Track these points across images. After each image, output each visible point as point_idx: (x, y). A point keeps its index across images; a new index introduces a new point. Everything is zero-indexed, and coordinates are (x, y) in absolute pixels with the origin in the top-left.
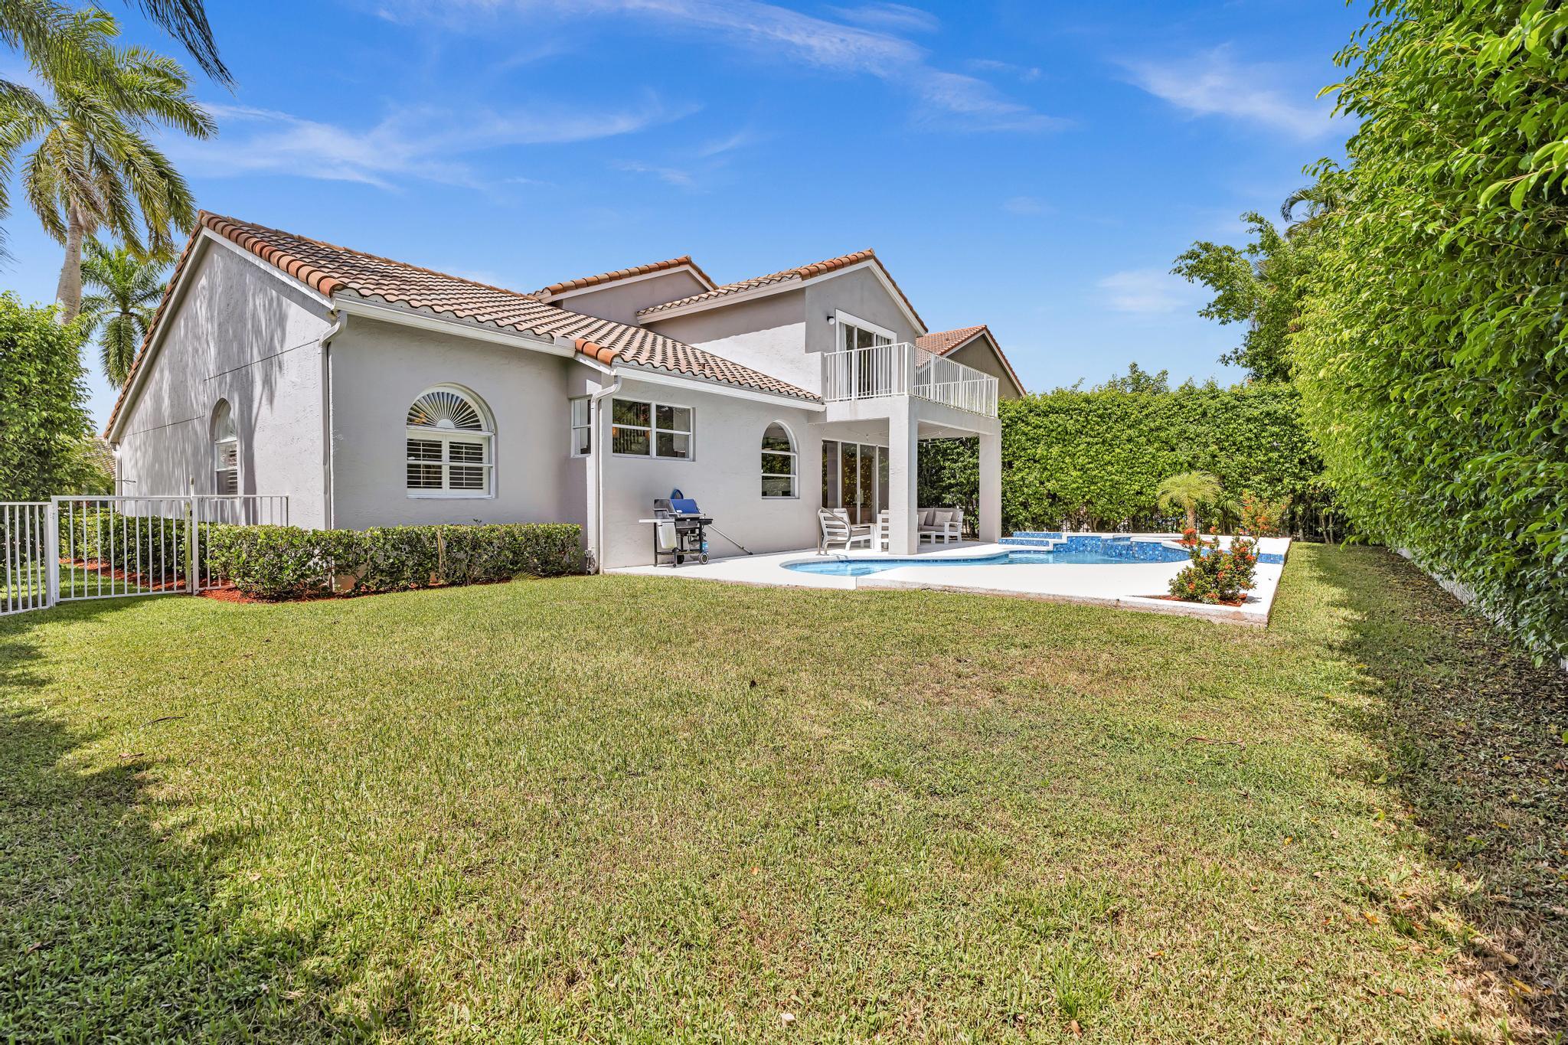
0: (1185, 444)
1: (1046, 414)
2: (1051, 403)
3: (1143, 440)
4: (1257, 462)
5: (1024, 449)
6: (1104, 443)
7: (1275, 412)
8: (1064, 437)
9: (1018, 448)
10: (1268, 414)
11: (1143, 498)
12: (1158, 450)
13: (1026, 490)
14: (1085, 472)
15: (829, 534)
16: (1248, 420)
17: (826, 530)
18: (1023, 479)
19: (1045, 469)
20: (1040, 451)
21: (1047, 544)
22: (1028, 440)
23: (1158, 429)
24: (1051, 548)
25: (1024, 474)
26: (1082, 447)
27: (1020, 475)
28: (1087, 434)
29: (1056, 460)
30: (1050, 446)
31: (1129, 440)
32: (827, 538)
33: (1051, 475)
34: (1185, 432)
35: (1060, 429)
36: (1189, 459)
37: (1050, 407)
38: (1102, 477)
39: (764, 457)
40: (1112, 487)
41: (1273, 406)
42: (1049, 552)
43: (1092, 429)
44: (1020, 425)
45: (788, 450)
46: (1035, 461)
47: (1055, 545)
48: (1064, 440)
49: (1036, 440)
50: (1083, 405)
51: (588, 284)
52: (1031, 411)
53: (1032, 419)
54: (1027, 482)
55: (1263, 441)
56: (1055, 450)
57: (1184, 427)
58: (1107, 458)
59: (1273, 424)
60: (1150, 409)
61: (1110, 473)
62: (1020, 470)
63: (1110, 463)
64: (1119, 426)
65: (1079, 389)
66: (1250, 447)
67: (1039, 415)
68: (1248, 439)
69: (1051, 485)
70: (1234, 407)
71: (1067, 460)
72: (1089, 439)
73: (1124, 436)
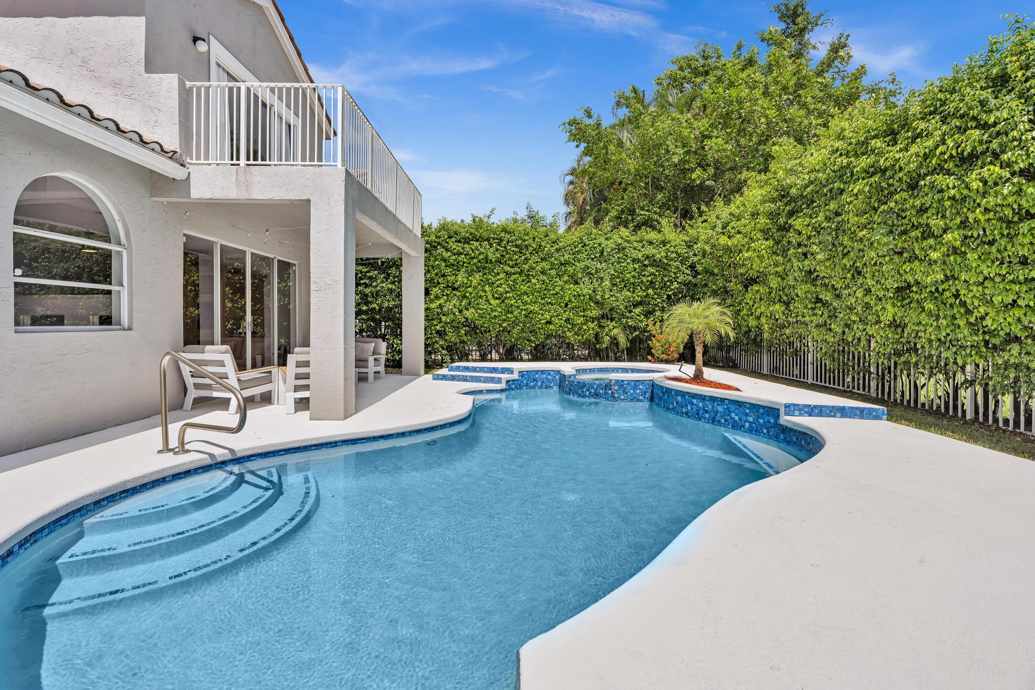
1: (467, 241)
2: (473, 231)
3: (553, 272)
4: (638, 296)
5: (444, 276)
6: (521, 273)
7: (653, 256)
8: (484, 266)
9: (436, 274)
10: (648, 257)
11: (552, 327)
12: (566, 282)
13: (444, 318)
14: (503, 302)
15: (197, 386)
16: (634, 261)
17: (190, 381)
18: (441, 306)
19: (464, 297)
20: (461, 278)
21: (499, 381)
22: (446, 266)
23: (566, 263)
24: (503, 385)
25: (442, 301)
26: (502, 275)
27: (438, 302)
28: (505, 263)
29: (475, 288)
30: (470, 274)
31: (543, 272)
32: (193, 394)
33: (469, 304)
34: (588, 268)
35: (481, 257)
36: (590, 292)
37: (471, 234)
38: (518, 307)
39: (19, 240)
40: (526, 316)
41: (650, 250)
42: (502, 391)
43: (511, 260)
44: (440, 250)
45: (107, 240)
46: (454, 289)
47: (508, 382)
48: (484, 269)
49: (456, 267)
50: (502, 234)
52: (450, 237)
53: (453, 245)
54: (445, 309)
55: (644, 279)
56: (476, 278)
57: (587, 263)
58: (524, 288)
59: (652, 265)
60: (561, 244)
61: (525, 303)
62: (437, 298)
63: (525, 293)
64: (535, 258)
65: (492, 220)
66: (634, 284)
67: (459, 242)
68: (634, 277)
69: (470, 314)
70: (624, 249)
71: (487, 288)
72: (507, 268)
73: (538, 268)
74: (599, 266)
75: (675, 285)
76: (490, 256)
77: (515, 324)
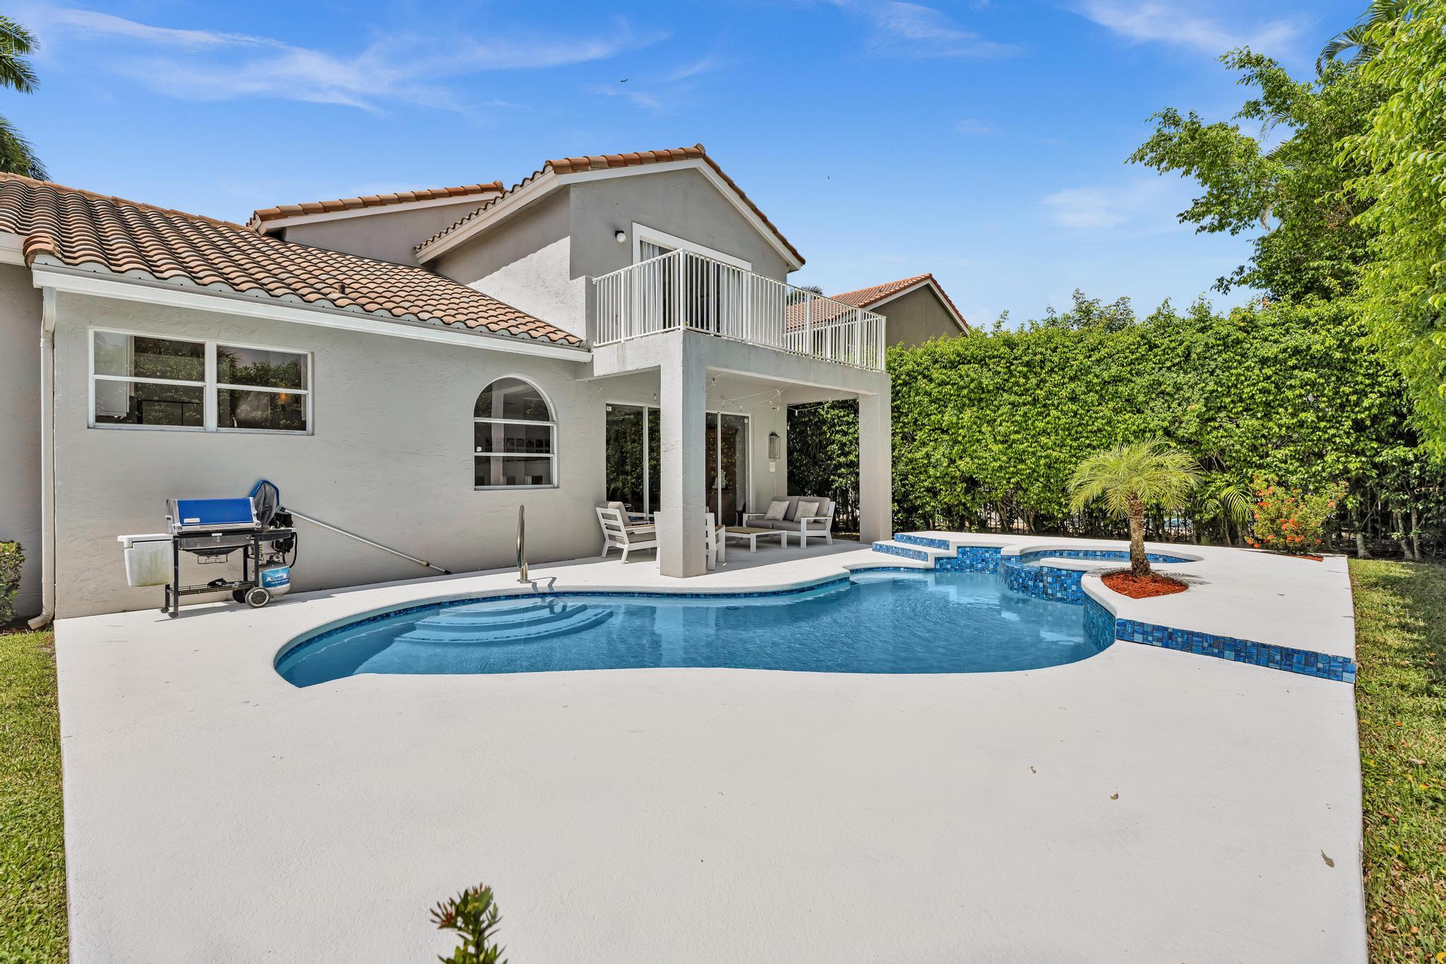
0: (1159, 402)
1: (953, 365)
3: (1092, 397)
4: (1280, 426)
6: (1035, 401)
7: (1309, 348)
8: (980, 397)
9: (920, 414)
10: (1297, 351)
12: (1116, 412)
13: (931, 471)
14: (1010, 446)
15: (609, 537)
16: (1264, 362)
17: (605, 532)
18: (928, 456)
19: (956, 442)
20: (948, 417)
21: (924, 556)
22: (931, 402)
23: (1117, 380)
24: (930, 563)
25: (928, 449)
26: (1005, 409)
27: (924, 450)
28: (1010, 391)
29: (969, 428)
30: (961, 409)
31: (1073, 399)
33: (964, 451)
34: (1160, 384)
35: (972, 386)
36: (1166, 424)
37: (959, 355)
38: (1034, 453)
40: (1049, 466)
41: (1304, 338)
42: (927, 570)
43: (1017, 383)
44: (922, 383)
45: (545, 418)
47: (938, 559)
48: (981, 400)
49: (941, 402)
50: (1005, 349)
51: (327, 209)
52: (936, 362)
55: (1290, 394)
56: (967, 415)
57: (1156, 376)
58: (1040, 425)
59: (1305, 367)
60: (1103, 352)
61: (1045, 447)
62: (924, 444)
63: (1045, 432)
64: (1057, 378)
65: (1004, 327)
66: (1267, 404)
67: (945, 367)
68: (1264, 391)
69: (964, 465)
70: (1238, 342)
71: (985, 428)
72: (1013, 398)
73: (1064, 393)
74: (1181, 378)
75: (1372, 399)
76: (985, 382)
77: (1032, 476)
